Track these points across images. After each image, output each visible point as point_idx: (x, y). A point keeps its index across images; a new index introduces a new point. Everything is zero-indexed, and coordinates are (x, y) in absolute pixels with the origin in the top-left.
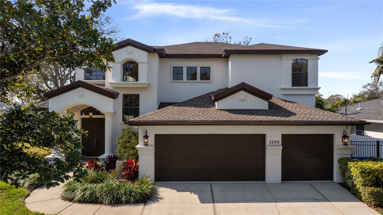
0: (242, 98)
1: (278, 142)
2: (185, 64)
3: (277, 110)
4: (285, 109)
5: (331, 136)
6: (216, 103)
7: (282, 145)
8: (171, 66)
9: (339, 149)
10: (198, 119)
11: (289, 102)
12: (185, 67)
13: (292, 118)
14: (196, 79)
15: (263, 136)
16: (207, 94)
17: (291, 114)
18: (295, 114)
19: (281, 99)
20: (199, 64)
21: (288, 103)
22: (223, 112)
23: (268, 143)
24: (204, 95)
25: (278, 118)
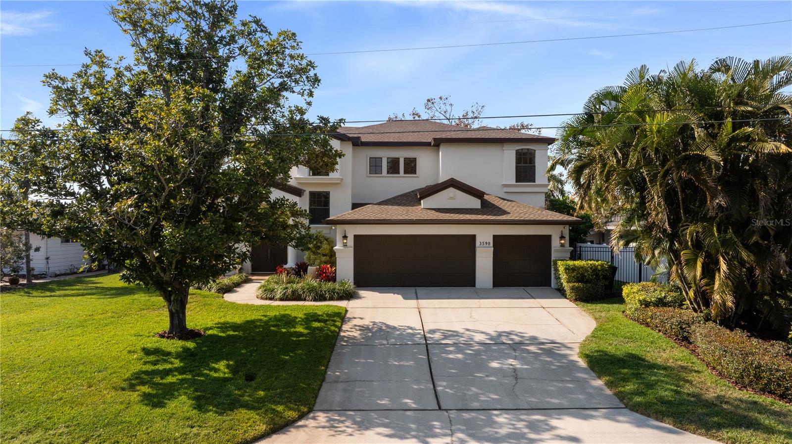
0: (451, 195)
1: (489, 243)
2: (385, 155)
3: (490, 209)
4: (500, 208)
5: (548, 238)
6: (422, 201)
7: (493, 247)
8: (367, 156)
9: (557, 251)
10: (401, 218)
11: (508, 200)
12: (384, 157)
13: (504, 217)
14: (399, 173)
15: (473, 237)
16: (413, 191)
17: (505, 213)
18: (509, 213)
19: (499, 198)
20: (402, 154)
21: (506, 201)
22: (429, 211)
23: (478, 244)
24: (409, 193)
25: (489, 217)
